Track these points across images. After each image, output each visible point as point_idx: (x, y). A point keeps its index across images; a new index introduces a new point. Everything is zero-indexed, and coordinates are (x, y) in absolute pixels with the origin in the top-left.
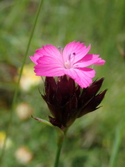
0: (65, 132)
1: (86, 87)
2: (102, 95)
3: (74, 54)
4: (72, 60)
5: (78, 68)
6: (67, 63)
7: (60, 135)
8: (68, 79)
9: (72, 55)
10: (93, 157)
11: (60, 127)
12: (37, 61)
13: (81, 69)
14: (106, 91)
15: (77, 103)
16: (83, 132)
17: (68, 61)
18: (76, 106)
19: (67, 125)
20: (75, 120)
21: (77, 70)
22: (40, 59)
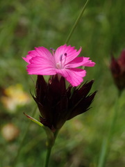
4: (63, 61)
5: (69, 69)
9: (64, 57)
13: (73, 69)
17: (59, 62)
22: (32, 59)
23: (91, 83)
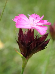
0: (27, 60)
5: (38, 26)
19: (29, 57)
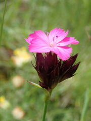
0: (50, 93)
1: (65, 60)
2: (77, 66)
3: (57, 37)
4: (55, 41)
5: (60, 47)
6: (52, 43)
7: (47, 95)
8: (53, 54)
9: (55, 38)
10: (68, 115)
11: (47, 88)
12: (31, 42)
13: (62, 47)
14: (79, 63)
15: (59, 71)
16: (61, 96)
17: (52, 42)
18: (59, 74)
19: (52, 87)
20: (57, 84)
21: (59, 48)
22: (33, 40)
23: (76, 56)
